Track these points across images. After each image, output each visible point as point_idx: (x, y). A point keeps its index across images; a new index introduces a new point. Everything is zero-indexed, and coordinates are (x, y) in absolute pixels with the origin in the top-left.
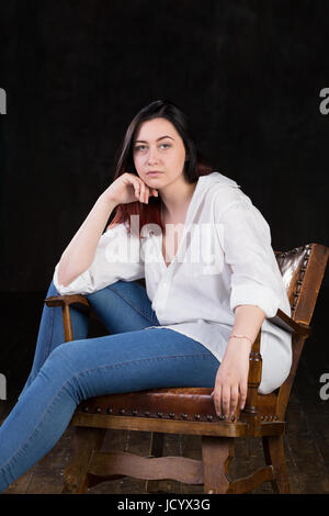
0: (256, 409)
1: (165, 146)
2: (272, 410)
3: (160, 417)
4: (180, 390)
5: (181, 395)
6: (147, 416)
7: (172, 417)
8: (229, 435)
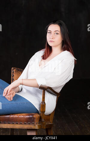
0: (44, 119)
1: (57, 34)
2: (48, 120)
3: (13, 123)
4: (19, 114)
5: (20, 116)
6: (9, 123)
7: (17, 123)
8: (36, 128)
